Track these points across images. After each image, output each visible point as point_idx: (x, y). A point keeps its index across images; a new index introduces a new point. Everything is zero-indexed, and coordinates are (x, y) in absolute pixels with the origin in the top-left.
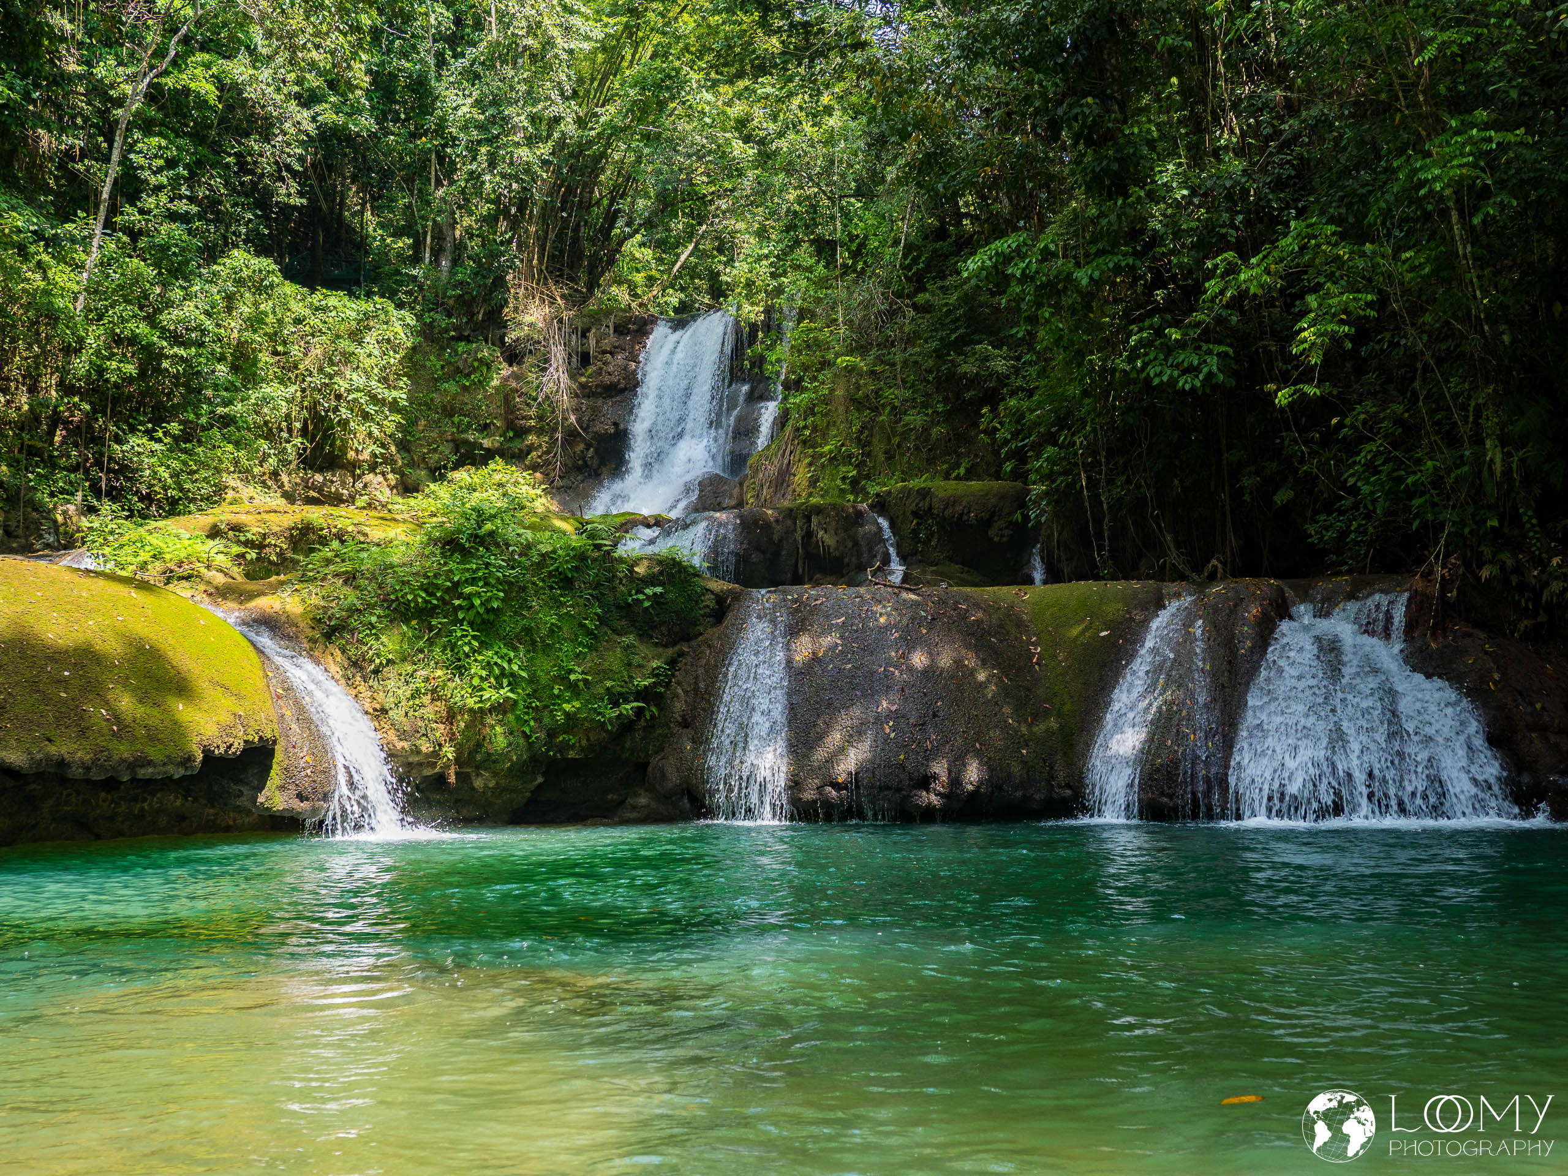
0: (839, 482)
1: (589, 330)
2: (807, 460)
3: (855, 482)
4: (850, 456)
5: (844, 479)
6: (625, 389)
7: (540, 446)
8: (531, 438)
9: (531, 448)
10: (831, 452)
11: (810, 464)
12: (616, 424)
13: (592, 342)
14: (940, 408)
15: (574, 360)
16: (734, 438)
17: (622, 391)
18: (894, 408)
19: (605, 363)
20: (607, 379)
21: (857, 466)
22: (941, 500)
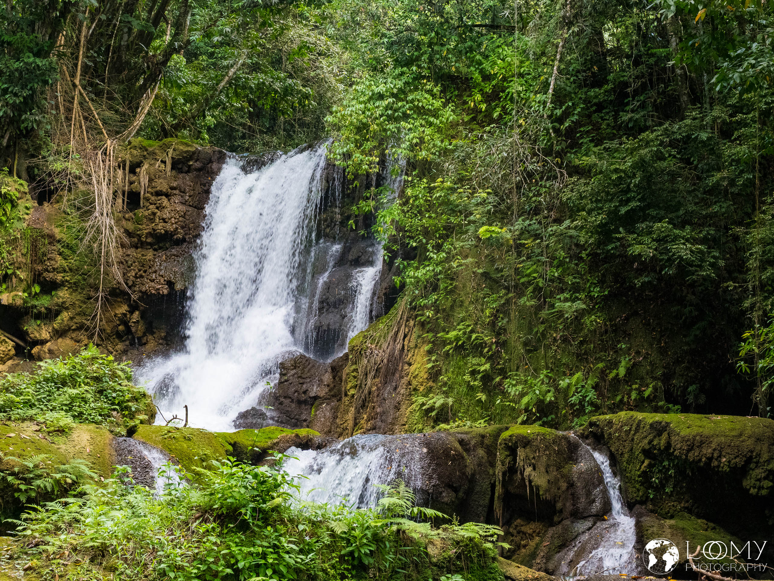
0: (467, 377)
1: (139, 165)
2: (427, 348)
3: (487, 378)
4: (482, 345)
5: (473, 373)
6: (184, 240)
7: (73, 305)
8: (63, 295)
9: (62, 307)
10: (457, 339)
11: (430, 352)
12: (170, 284)
13: (144, 180)
14: (596, 292)
15: (120, 201)
16: (321, 309)
17: (179, 242)
18: (538, 289)
19: (160, 208)
20: (160, 227)
21: (490, 359)
22: (684, 440)
